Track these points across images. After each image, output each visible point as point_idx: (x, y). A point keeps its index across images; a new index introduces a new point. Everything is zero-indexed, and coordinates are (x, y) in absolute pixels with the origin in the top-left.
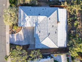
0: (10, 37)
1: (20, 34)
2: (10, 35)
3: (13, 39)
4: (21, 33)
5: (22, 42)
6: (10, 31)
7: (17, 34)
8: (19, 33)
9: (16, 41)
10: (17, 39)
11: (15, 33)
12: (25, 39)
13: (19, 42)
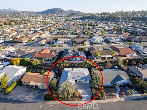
0: (85, 100)
1: (82, 92)
2: (83, 100)
3: (86, 98)
4: (80, 91)
5: (88, 91)
6: (79, 100)
7: (81, 95)
8: (80, 93)
9: (88, 95)
10: (86, 95)
11: (81, 96)
12: (85, 89)
13: (89, 93)
